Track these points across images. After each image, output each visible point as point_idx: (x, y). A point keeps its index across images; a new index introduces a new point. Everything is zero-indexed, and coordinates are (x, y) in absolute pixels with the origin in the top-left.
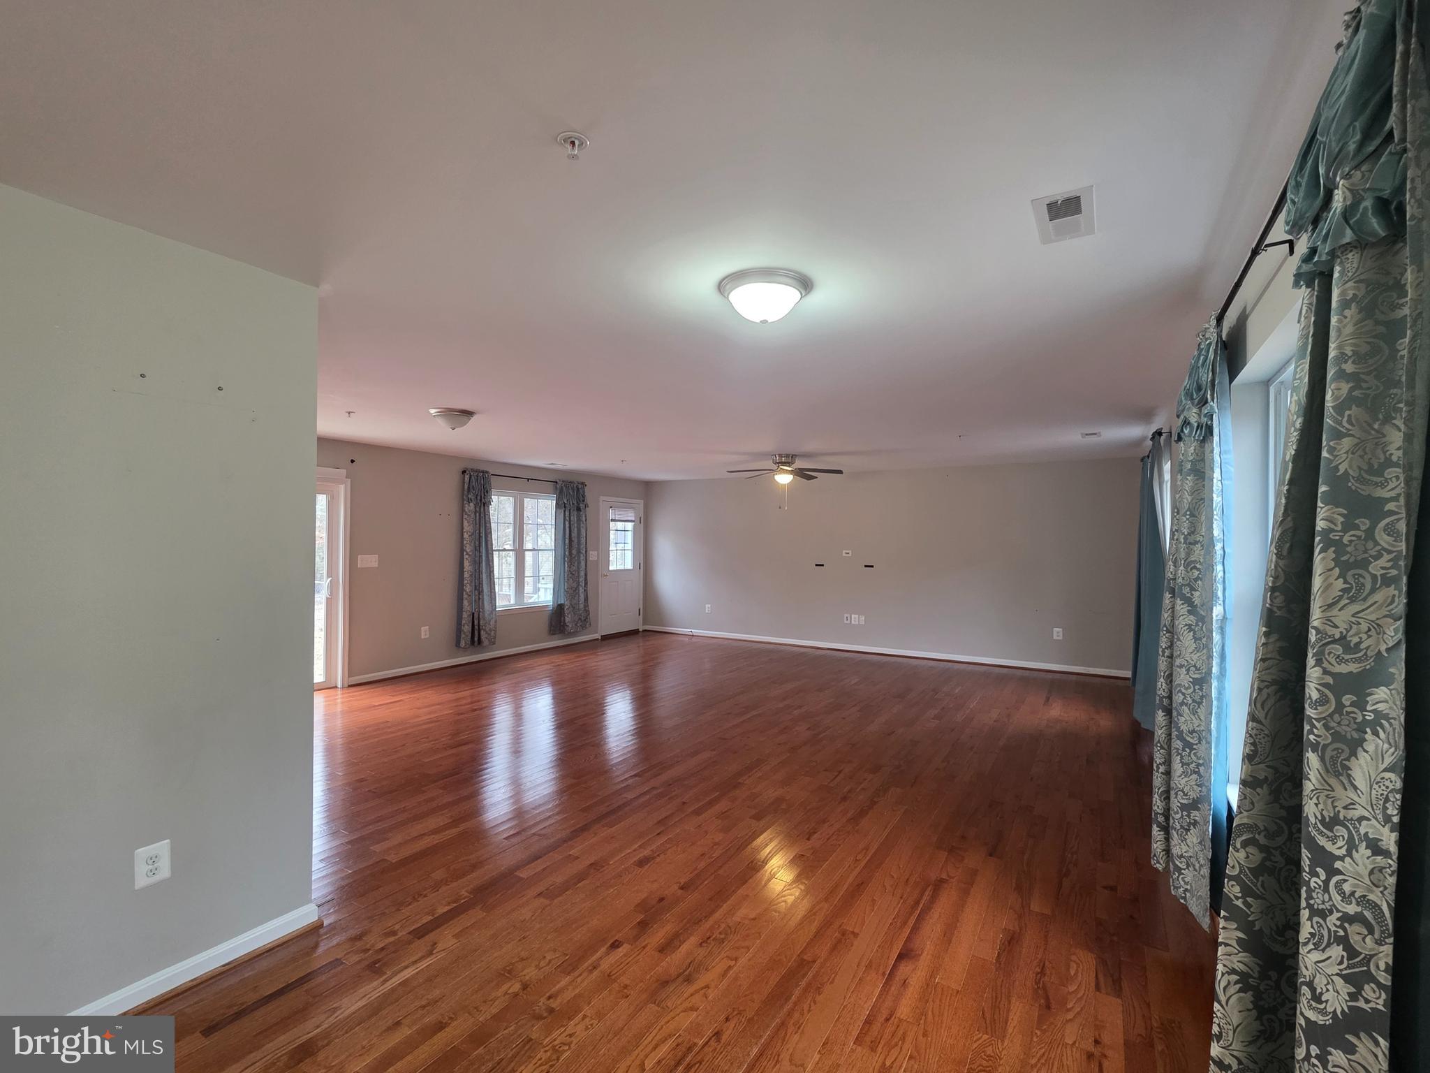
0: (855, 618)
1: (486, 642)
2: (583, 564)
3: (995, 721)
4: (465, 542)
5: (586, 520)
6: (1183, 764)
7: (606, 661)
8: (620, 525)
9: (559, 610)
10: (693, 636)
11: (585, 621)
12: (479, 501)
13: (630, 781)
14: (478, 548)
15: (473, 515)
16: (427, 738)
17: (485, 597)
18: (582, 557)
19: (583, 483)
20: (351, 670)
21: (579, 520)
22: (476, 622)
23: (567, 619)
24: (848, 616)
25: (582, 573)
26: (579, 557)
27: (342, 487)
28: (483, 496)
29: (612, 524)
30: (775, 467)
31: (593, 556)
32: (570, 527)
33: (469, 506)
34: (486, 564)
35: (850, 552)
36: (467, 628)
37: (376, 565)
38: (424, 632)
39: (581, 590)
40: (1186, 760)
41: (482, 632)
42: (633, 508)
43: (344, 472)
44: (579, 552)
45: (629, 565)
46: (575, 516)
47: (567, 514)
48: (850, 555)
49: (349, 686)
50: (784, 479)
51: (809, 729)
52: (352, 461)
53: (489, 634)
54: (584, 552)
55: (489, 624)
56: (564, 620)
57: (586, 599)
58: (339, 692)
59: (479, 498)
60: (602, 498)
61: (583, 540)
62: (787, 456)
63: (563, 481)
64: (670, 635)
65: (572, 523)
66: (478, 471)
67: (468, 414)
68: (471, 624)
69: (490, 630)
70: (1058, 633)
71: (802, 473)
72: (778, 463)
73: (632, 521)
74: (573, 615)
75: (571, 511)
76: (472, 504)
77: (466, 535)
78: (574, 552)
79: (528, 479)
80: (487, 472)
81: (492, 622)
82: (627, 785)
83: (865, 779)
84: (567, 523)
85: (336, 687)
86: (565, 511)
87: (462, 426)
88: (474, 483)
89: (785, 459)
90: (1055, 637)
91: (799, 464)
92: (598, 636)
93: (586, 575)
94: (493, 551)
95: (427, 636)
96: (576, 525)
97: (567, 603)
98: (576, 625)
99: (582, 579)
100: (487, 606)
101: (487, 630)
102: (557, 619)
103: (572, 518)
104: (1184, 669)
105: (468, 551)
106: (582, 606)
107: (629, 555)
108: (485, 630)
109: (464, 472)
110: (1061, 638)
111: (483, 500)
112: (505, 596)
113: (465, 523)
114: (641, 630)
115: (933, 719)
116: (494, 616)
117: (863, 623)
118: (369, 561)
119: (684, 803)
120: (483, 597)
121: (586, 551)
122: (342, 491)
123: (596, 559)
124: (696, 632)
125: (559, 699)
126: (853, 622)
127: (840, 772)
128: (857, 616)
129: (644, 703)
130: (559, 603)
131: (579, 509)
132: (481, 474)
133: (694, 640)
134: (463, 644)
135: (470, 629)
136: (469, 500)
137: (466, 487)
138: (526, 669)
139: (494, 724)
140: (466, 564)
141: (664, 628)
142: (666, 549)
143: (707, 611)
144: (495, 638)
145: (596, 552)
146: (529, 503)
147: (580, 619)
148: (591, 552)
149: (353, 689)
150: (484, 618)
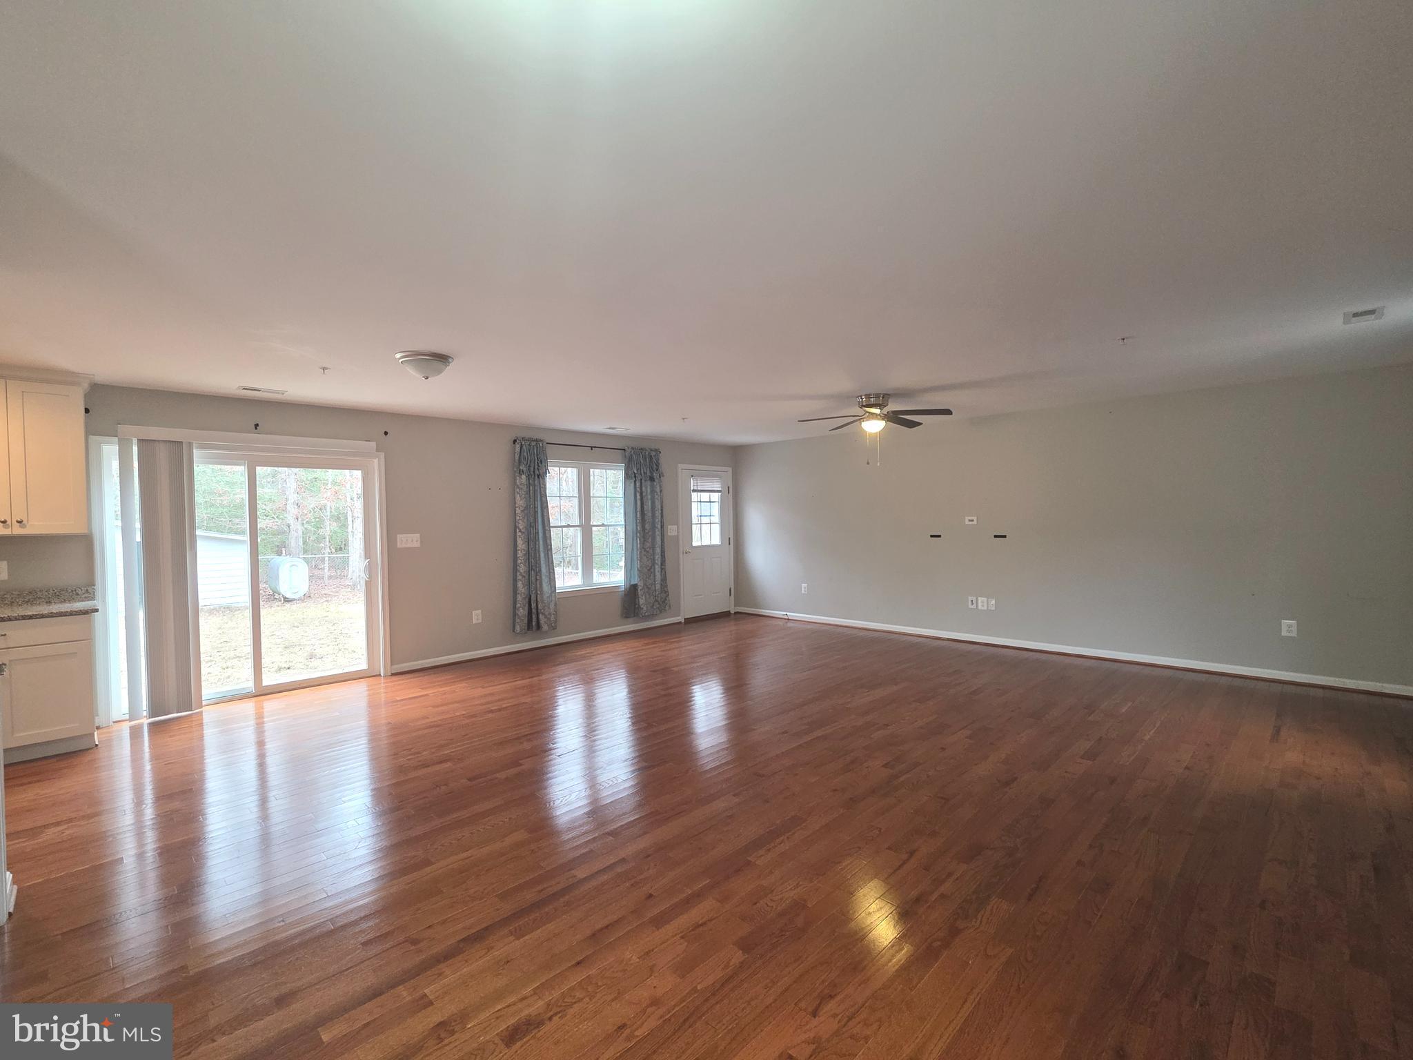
0: (983, 602)
1: (545, 627)
2: (658, 539)
3: (1187, 768)
4: (518, 518)
5: (661, 491)
7: (688, 647)
8: (705, 497)
9: (632, 591)
10: (788, 619)
11: (663, 601)
12: (532, 473)
14: (533, 524)
15: (525, 488)
17: (543, 577)
18: (658, 533)
19: (656, 450)
20: (393, 658)
21: (653, 491)
22: (533, 605)
23: (642, 601)
24: (974, 599)
25: (658, 550)
26: (654, 533)
27: (376, 461)
28: (536, 467)
29: (694, 496)
30: (860, 411)
31: (671, 530)
32: (642, 499)
33: (520, 478)
34: (543, 541)
35: (975, 519)
36: (523, 612)
37: (417, 544)
38: (477, 616)
39: (657, 568)
41: (541, 617)
42: (720, 477)
43: (373, 444)
44: (654, 527)
45: (716, 540)
46: (649, 487)
47: (638, 484)
48: (967, 518)
49: (393, 675)
50: (874, 426)
51: (885, 766)
52: (386, 433)
53: (549, 619)
54: (660, 527)
55: (549, 608)
56: (639, 602)
57: (664, 579)
58: (382, 680)
59: (532, 469)
60: (681, 466)
61: (658, 514)
62: (877, 396)
63: (633, 448)
64: (764, 618)
65: (644, 494)
66: (531, 440)
67: (442, 359)
68: (526, 608)
69: (550, 614)
70: (1288, 627)
71: (895, 418)
72: (865, 406)
73: (718, 491)
74: (648, 596)
75: (643, 481)
76: (524, 477)
77: (518, 511)
78: (647, 526)
79: (592, 448)
80: (541, 441)
81: (552, 606)
84: (638, 495)
85: (380, 675)
86: (635, 482)
87: (439, 374)
88: (525, 454)
89: (879, 399)
90: (1284, 633)
91: (893, 406)
92: (680, 619)
93: (663, 552)
94: (550, 527)
95: (480, 621)
96: (649, 497)
97: (641, 584)
98: (652, 607)
99: (658, 557)
100: (546, 588)
101: (547, 613)
102: (630, 601)
103: (643, 488)
105: (521, 527)
106: (658, 587)
107: (716, 529)
108: (542, 614)
109: (515, 441)
110: (1294, 634)
111: (537, 472)
112: (567, 579)
113: (518, 497)
114: (732, 612)
115: (1082, 757)
116: (554, 599)
117: (993, 608)
118: (409, 541)
120: (541, 577)
121: (662, 527)
122: (377, 464)
123: (676, 534)
124: (791, 615)
125: (633, 691)
126: (980, 607)
127: (912, 854)
128: (985, 599)
129: (736, 689)
130: (633, 583)
131: (652, 479)
132: (533, 443)
133: (790, 624)
134: (518, 628)
135: (526, 613)
136: (521, 472)
137: (517, 457)
138: (583, 658)
139: (557, 716)
140: (520, 542)
141: (760, 610)
142: (757, 522)
143: (803, 592)
144: (556, 622)
145: (676, 526)
146: (596, 474)
147: (656, 601)
148: (669, 527)
149: (394, 678)
150: (543, 602)
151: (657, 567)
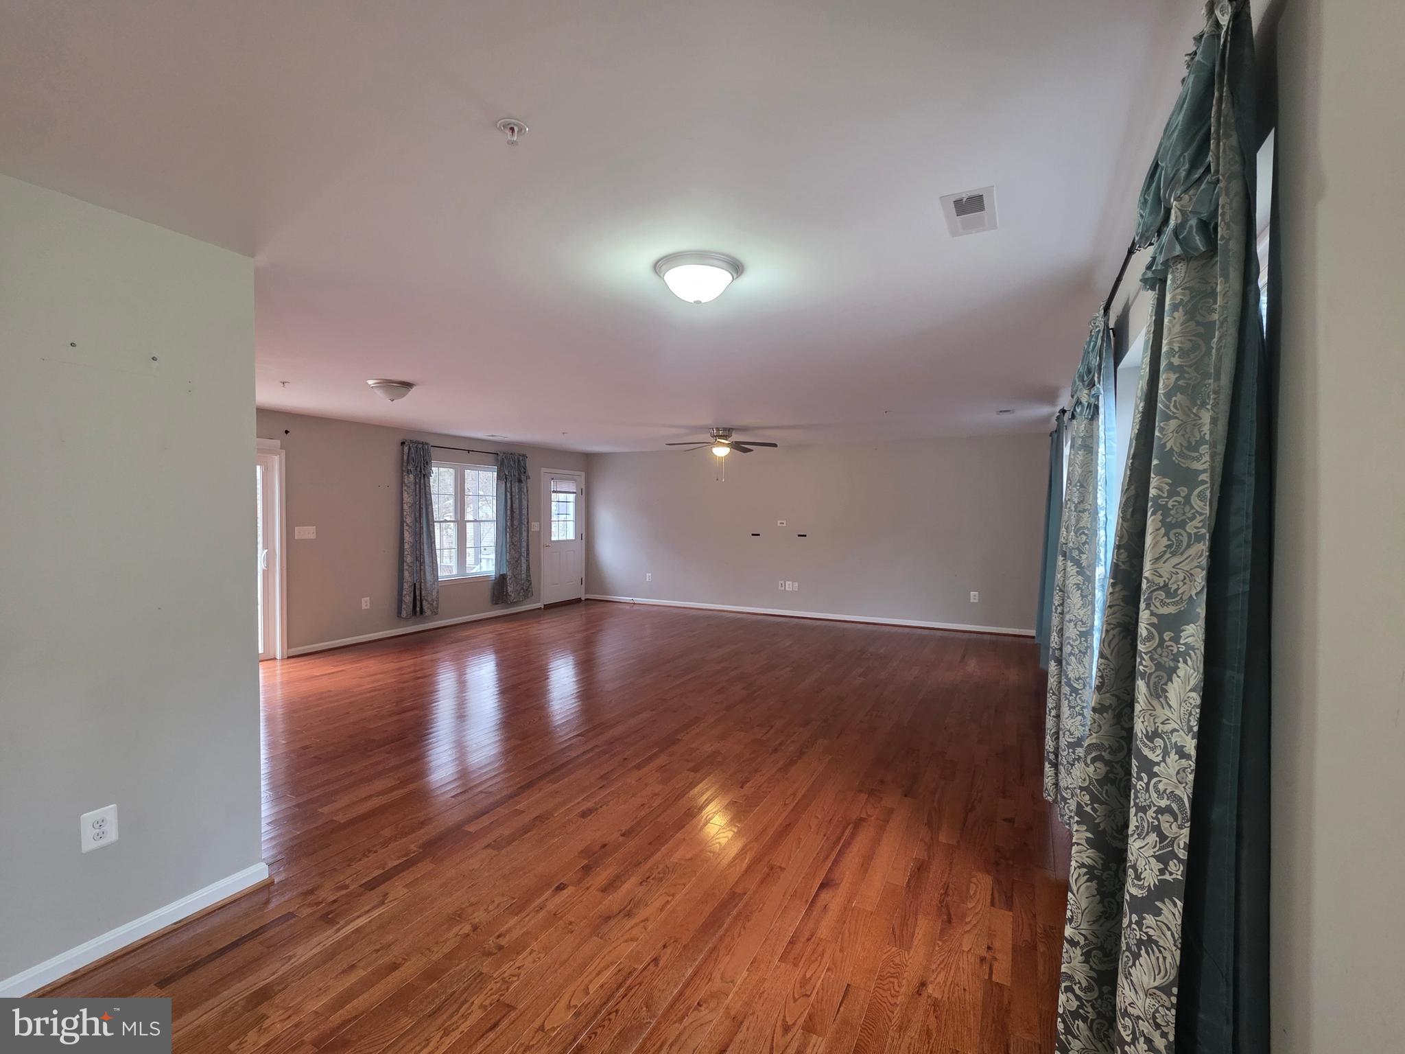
0: (789, 585)
1: (428, 612)
2: (525, 534)
3: (915, 678)
4: (405, 513)
5: (527, 491)
6: (1070, 707)
7: (549, 628)
8: (562, 497)
9: (501, 581)
10: (634, 604)
11: (527, 590)
12: (419, 472)
13: (572, 741)
14: (418, 519)
15: (413, 487)
16: (371, 706)
17: (427, 567)
18: (524, 528)
19: (524, 455)
20: (290, 641)
21: (520, 491)
22: (418, 593)
23: (510, 589)
24: (782, 582)
25: (524, 544)
26: (521, 529)
27: (277, 458)
28: (422, 467)
29: (554, 495)
30: (712, 440)
31: (535, 527)
32: (511, 498)
33: (408, 477)
34: (427, 535)
35: (785, 522)
36: (408, 599)
37: (313, 536)
38: (365, 603)
39: (523, 560)
40: (1072, 704)
41: (424, 603)
42: (575, 480)
43: (278, 442)
44: (521, 523)
45: (571, 536)
46: (517, 487)
47: (508, 485)
48: (785, 525)
49: (289, 658)
50: (721, 451)
51: (744, 688)
52: (287, 432)
53: (432, 605)
54: (526, 523)
55: (432, 595)
56: (507, 591)
57: (528, 569)
58: (278, 663)
59: (419, 469)
60: (543, 470)
61: (525, 511)
62: (725, 429)
63: (504, 453)
64: (609, 603)
65: (513, 494)
66: (418, 443)
67: (407, 385)
68: (412, 595)
69: (433, 600)
70: (974, 596)
71: (738, 446)
72: (716, 436)
73: (573, 493)
74: (515, 585)
75: (513, 482)
76: (411, 476)
77: (405, 507)
78: (516, 523)
79: (469, 451)
80: (427, 444)
81: (434, 593)
82: (572, 744)
83: (795, 733)
84: (508, 494)
85: (276, 659)
86: (506, 483)
87: (402, 397)
88: (413, 455)
89: (726, 432)
90: (972, 600)
91: (736, 437)
92: (540, 605)
93: (528, 545)
94: (434, 522)
95: (368, 607)
96: (517, 497)
97: (509, 574)
98: (519, 594)
99: (524, 550)
100: (429, 577)
101: (430, 600)
102: (499, 589)
103: (513, 489)
104: (1072, 624)
105: (408, 522)
106: (524, 576)
107: (571, 526)
108: (426, 600)
109: (403, 443)
110: (977, 601)
111: (423, 472)
112: (447, 566)
113: (405, 495)
114: (583, 599)
115: (859, 676)
116: (436, 586)
117: (797, 589)
118: (306, 533)
119: (625, 759)
120: (425, 567)
121: (528, 523)
122: (277, 462)
123: (538, 530)
124: (638, 600)
125: (502, 666)
126: (787, 589)
127: (772, 727)
128: (791, 583)
129: (587, 668)
130: (501, 573)
131: (520, 481)
132: (420, 446)
133: (636, 608)
134: (404, 614)
135: (412, 599)
136: (409, 472)
137: (405, 458)
138: (468, 638)
139: (439, 691)
140: (406, 535)
141: (606, 597)
142: (607, 520)
143: (647, 580)
144: (437, 608)
145: (538, 523)
146: (470, 474)
147: (522, 588)
148: (533, 523)
149: (292, 660)
150: (426, 588)
151: (523, 558)
